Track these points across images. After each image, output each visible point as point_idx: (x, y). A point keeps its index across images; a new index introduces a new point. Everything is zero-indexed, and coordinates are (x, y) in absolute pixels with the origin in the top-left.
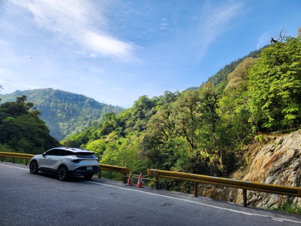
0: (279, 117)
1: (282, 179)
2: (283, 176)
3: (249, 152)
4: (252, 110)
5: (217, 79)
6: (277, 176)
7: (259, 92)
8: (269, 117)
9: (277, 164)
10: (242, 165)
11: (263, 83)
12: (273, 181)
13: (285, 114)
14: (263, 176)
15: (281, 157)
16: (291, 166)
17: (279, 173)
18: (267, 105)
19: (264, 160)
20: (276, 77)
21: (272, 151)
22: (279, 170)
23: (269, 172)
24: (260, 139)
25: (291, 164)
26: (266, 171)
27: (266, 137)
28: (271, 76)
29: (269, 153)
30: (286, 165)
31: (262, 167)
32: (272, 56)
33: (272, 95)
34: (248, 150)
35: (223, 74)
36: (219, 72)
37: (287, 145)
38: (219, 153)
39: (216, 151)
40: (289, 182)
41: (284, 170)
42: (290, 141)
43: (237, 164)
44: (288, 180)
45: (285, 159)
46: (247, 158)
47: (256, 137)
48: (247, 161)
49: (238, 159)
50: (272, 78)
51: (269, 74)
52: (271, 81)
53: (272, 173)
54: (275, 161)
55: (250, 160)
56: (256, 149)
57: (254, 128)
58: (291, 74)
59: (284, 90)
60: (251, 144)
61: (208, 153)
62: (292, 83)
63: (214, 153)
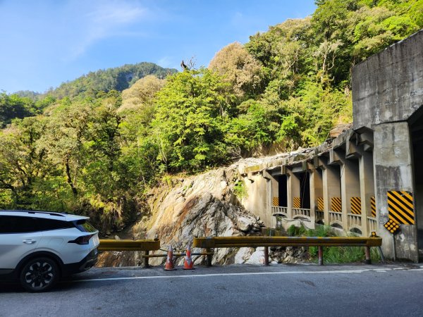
0: (189, 156)
1: (201, 227)
2: (201, 223)
3: (154, 197)
4: (163, 145)
5: (75, 87)
6: (195, 224)
7: (174, 124)
8: (179, 155)
9: (195, 211)
10: (145, 215)
11: (177, 113)
12: (192, 230)
13: (197, 153)
14: (179, 226)
15: (198, 202)
16: (208, 212)
17: (197, 221)
18: (179, 141)
19: (176, 207)
20: (192, 110)
21: (183, 195)
22: (197, 218)
23: (185, 220)
24: (169, 182)
25: (207, 210)
26: (181, 220)
27: (175, 178)
28: (187, 107)
29: (181, 198)
30: (204, 210)
31: (174, 216)
32: (187, 84)
33: (188, 131)
34: (153, 195)
35: (85, 83)
36: (79, 79)
37: (199, 188)
38: (118, 201)
39: (115, 198)
40: (209, 229)
41: (202, 217)
42: (202, 184)
43: (138, 214)
44: (208, 227)
45: (201, 205)
46: (151, 206)
47: (164, 179)
48: (152, 208)
49: (140, 206)
50: (188, 110)
51: (185, 105)
52: (186, 113)
53: (189, 221)
54: (192, 207)
55: (156, 208)
56: (163, 193)
57: (162, 167)
58: (206, 110)
59: (200, 126)
60: (157, 187)
61: (103, 201)
62: (208, 120)
63: (110, 200)
